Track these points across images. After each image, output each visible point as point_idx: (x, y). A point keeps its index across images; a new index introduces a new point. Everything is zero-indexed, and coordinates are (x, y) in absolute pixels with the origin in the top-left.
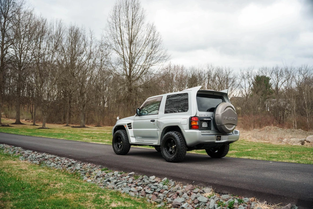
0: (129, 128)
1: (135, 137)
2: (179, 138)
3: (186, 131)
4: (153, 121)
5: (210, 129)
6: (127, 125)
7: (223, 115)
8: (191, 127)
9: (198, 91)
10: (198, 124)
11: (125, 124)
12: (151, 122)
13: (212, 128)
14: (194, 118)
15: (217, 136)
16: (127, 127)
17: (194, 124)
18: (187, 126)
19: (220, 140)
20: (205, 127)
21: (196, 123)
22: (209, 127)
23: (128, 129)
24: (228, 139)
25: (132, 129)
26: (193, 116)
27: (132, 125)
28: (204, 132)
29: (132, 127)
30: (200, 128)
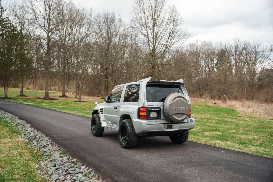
0: (102, 113)
1: (105, 121)
2: (130, 126)
3: (135, 120)
4: (116, 108)
5: (160, 119)
6: (100, 110)
7: (170, 105)
8: (139, 117)
9: (148, 83)
10: (145, 114)
11: (99, 109)
12: (115, 109)
13: (162, 117)
14: (142, 108)
15: (167, 125)
16: (100, 112)
17: (143, 114)
18: (136, 116)
19: (171, 129)
20: (154, 116)
21: (144, 113)
22: (159, 116)
23: (100, 114)
24: (180, 127)
25: (104, 114)
26: (141, 107)
27: (103, 110)
28: (153, 122)
29: (103, 112)
30: (148, 118)
